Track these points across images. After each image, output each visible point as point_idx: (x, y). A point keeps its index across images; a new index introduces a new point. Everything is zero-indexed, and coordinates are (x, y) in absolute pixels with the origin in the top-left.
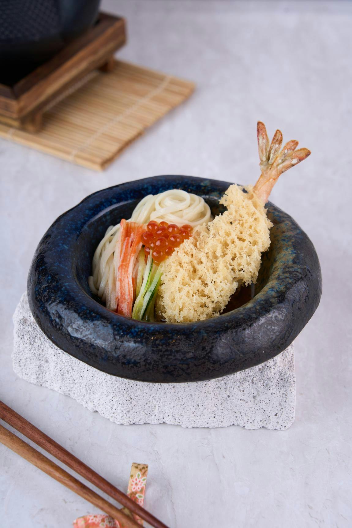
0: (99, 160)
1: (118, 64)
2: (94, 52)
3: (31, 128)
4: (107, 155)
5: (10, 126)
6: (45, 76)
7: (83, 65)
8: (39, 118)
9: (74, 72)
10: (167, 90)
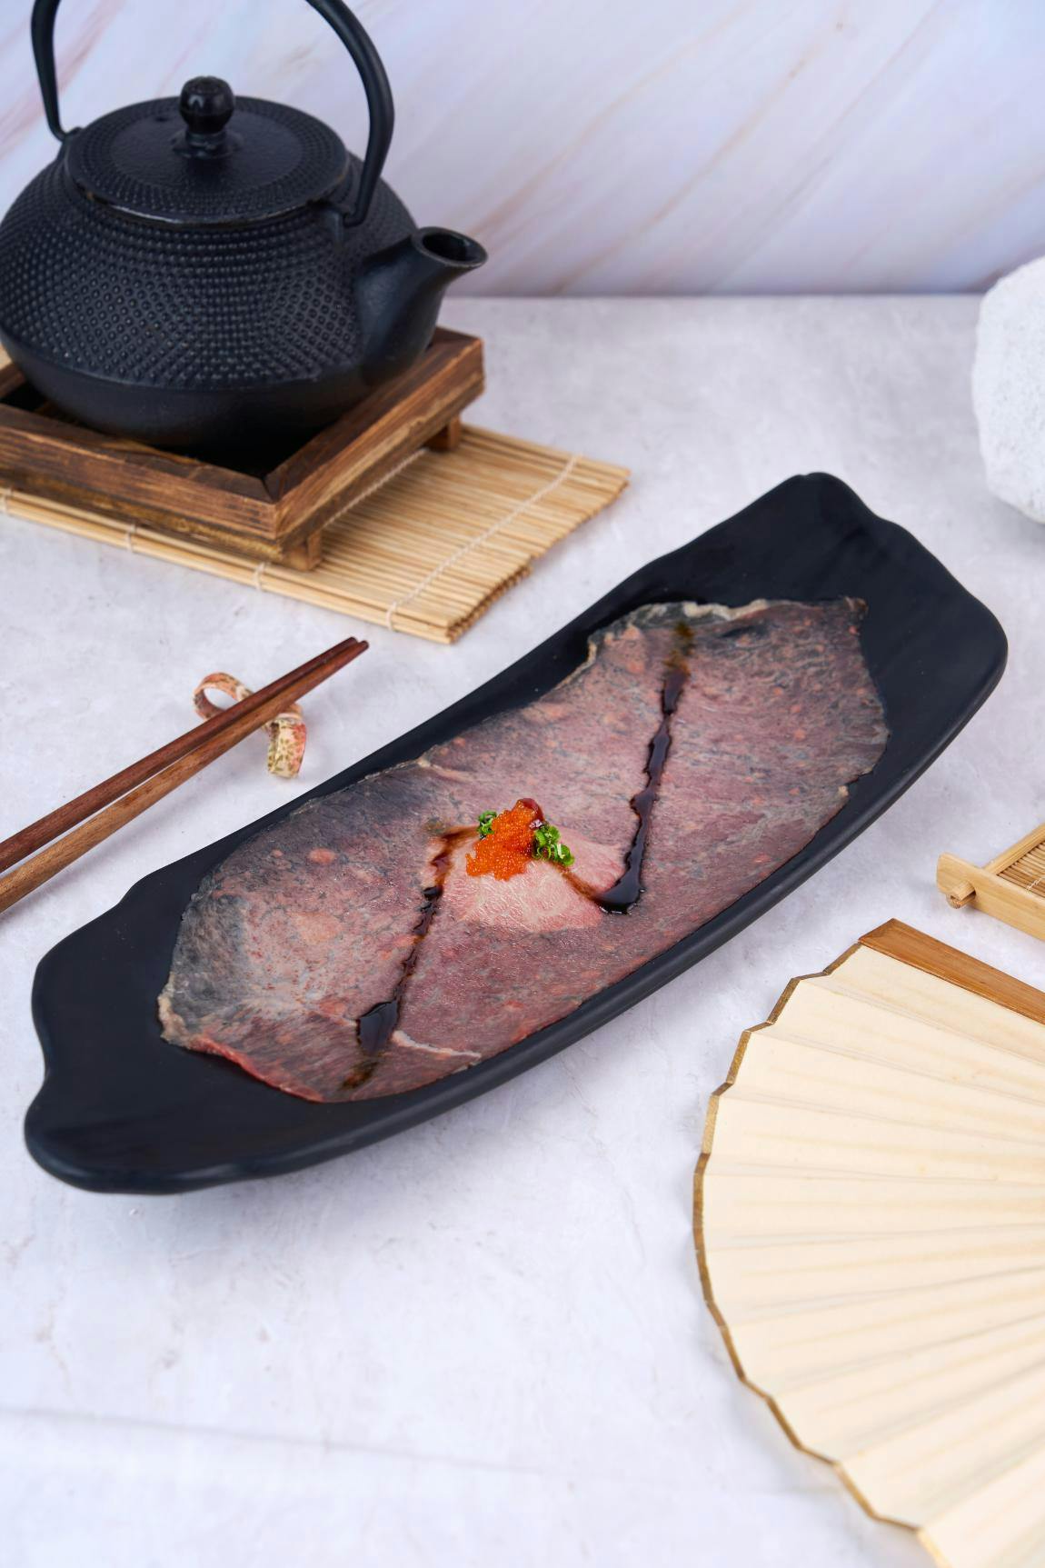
0: (444, 623)
1: (466, 431)
2: (422, 409)
3: (299, 562)
4: (460, 612)
5: (258, 558)
6: (329, 455)
7: (402, 434)
8: (315, 540)
9: (384, 448)
10: (570, 483)
